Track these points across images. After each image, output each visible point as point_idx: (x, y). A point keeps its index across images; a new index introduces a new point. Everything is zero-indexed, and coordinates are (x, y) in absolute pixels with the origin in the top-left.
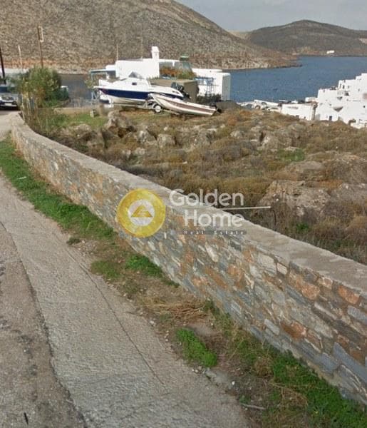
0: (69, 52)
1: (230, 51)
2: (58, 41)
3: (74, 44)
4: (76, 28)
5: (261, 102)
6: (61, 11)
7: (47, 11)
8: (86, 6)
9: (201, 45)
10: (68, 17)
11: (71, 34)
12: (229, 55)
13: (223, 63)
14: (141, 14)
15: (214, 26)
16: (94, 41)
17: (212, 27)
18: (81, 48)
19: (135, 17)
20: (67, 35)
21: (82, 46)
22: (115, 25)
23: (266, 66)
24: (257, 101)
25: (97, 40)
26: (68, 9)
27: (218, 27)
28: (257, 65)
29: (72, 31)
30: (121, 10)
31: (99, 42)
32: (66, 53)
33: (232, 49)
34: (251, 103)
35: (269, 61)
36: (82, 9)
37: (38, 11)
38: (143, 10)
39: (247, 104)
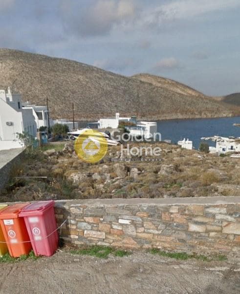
0: (113, 110)
1: (208, 107)
2: (108, 104)
3: (116, 106)
4: (118, 97)
5: (218, 137)
6: (111, 89)
7: (103, 89)
8: (125, 86)
9: (189, 105)
10: (114, 92)
11: (115, 100)
12: (207, 109)
13: (203, 114)
14: (156, 89)
15: (201, 95)
16: (127, 104)
17: (199, 96)
18: (119, 108)
19: (152, 91)
20: (113, 101)
21: (120, 107)
22: (140, 96)
23: (230, 115)
24: (216, 136)
25: (129, 104)
26: (115, 88)
27: (203, 95)
28: (225, 115)
29: (116, 99)
30: (145, 88)
31: (130, 104)
32: (111, 111)
33: (209, 106)
34: (212, 138)
35: (233, 112)
36: (123, 88)
37: (99, 90)
38: (157, 87)
39: (209, 138)
